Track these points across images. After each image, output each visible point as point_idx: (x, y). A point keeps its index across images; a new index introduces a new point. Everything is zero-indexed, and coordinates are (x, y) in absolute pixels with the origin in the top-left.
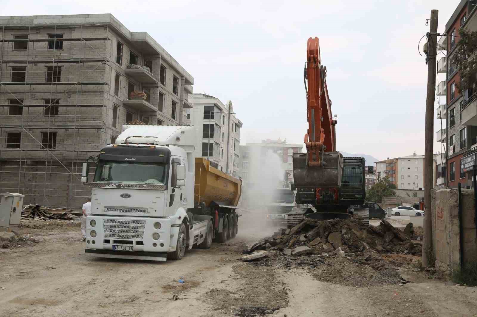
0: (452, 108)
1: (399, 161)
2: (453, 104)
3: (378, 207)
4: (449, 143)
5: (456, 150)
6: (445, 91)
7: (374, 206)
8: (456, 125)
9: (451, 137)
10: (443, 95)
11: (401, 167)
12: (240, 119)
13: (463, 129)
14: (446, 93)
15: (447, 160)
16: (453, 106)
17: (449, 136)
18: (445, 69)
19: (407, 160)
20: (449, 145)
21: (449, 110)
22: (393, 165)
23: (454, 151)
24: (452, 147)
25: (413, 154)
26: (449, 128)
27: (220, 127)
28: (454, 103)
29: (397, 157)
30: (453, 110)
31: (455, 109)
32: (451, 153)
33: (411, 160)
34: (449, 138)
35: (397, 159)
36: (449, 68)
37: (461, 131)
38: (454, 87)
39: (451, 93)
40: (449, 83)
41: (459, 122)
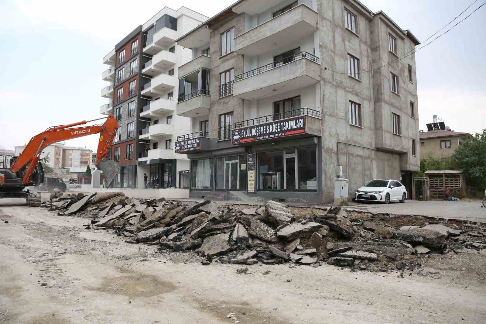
0: (118, 106)
3: (61, 182)
5: (122, 138)
6: (109, 94)
7: (58, 181)
10: (107, 97)
13: (131, 123)
14: (111, 96)
16: (120, 105)
18: (112, 79)
21: (115, 108)
23: (120, 139)
24: (118, 136)
28: (122, 103)
30: (119, 108)
31: (121, 108)
36: (117, 77)
37: (128, 124)
38: (121, 92)
39: (117, 96)
40: (116, 88)
41: (126, 117)
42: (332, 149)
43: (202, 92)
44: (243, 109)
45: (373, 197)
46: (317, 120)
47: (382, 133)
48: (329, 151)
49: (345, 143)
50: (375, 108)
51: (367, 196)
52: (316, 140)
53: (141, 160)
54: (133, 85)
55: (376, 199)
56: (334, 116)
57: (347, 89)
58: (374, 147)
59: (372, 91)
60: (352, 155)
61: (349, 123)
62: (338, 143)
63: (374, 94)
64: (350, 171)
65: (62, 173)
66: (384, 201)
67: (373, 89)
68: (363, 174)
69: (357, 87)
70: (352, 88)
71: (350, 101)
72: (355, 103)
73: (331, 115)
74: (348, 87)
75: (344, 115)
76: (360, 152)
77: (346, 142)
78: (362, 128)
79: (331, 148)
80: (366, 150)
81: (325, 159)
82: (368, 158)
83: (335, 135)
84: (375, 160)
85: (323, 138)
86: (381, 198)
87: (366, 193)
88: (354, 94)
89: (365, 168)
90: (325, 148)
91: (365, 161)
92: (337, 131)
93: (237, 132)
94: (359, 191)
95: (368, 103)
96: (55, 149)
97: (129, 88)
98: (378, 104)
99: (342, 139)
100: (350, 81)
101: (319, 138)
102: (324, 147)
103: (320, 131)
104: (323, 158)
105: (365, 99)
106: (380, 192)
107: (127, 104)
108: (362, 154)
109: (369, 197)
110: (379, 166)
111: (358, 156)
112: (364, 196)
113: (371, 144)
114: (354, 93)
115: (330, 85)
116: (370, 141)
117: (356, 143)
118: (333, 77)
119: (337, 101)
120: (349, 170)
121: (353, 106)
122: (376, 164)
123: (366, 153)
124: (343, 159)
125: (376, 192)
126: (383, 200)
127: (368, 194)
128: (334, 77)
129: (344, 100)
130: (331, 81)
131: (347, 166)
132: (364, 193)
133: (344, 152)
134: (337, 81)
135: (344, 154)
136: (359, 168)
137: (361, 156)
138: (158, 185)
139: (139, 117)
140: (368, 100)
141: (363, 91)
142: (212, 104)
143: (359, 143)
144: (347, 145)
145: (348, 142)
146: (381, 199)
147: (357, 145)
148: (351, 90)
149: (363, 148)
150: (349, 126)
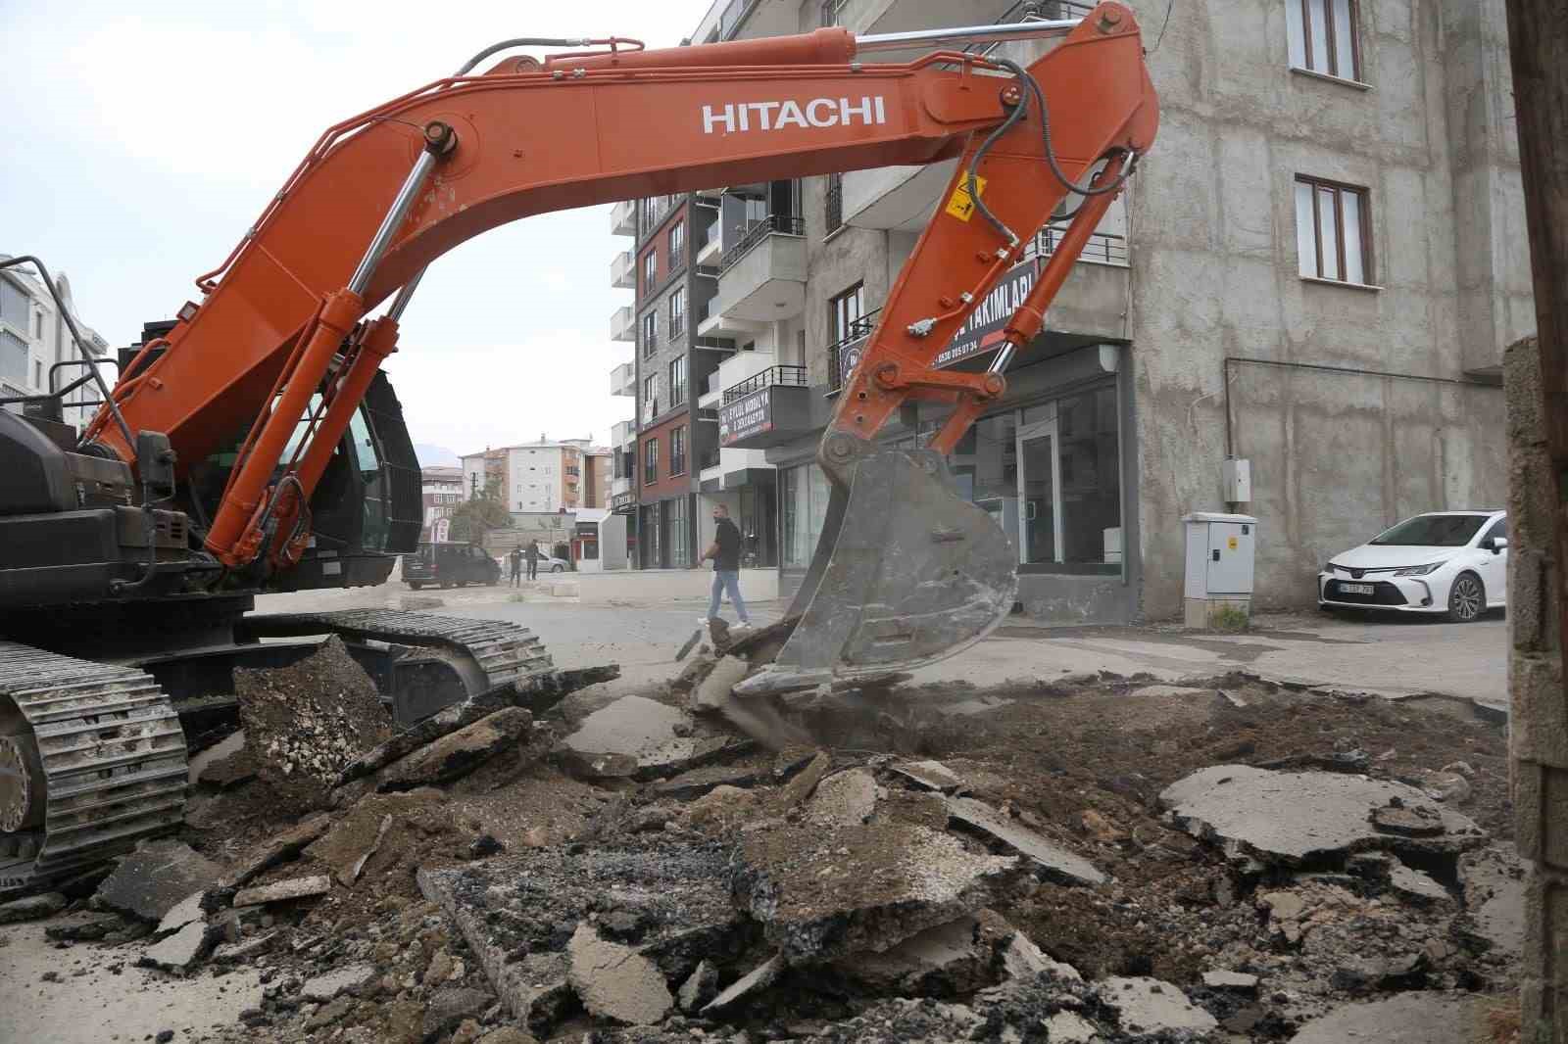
0: (649, 311)
1: (512, 456)
2: (653, 300)
3: (482, 554)
4: (642, 394)
5: (659, 411)
6: (629, 274)
7: (471, 551)
8: (659, 352)
9: (646, 381)
10: (625, 285)
11: (515, 468)
12: (97, 331)
13: (676, 360)
14: (634, 281)
15: (638, 436)
16: (653, 306)
17: (643, 377)
18: (632, 226)
19: (528, 451)
20: (642, 400)
21: (642, 316)
22: (499, 462)
23: (655, 413)
24: (650, 404)
25: (540, 439)
26: (642, 360)
27: (24, 345)
28: (656, 298)
29: (507, 446)
30: (651, 316)
31: (656, 315)
32: (648, 418)
33: (537, 451)
34: (642, 382)
35: (507, 449)
36: (641, 218)
37: (672, 363)
38: (652, 265)
39: (645, 276)
40: (642, 253)
41: (667, 343)
42: (1197, 390)
43: (774, 227)
44: (887, 265)
45: (1387, 593)
46: (1102, 272)
47: (1492, 304)
48: (1173, 398)
49: (1276, 360)
50: (1455, 200)
51: (1361, 589)
52: (1107, 358)
53: (707, 475)
54: (679, 236)
55: (1404, 602)
56: (1204, 249)
57: (1284, 128)
58: (1451, 366)
59: (1437, 125)
60: (1317, 409)
61: (1296, 272)
62: (1231, 362)
63: (1449, 135)
64: (1306, 479)
65: (541, 528)
66: (1446, 609)
67: (1447, 115)
68: (1383, 490)
69: (1343, 114)
70: (1310, 121)
71: (1301, 178)
72: (1337, 187)
73: (1186, 248)
74: (1287, 119)
75: (1263, 240)
76: (1368, 395)
77: (1279, 355)
78: (1375, 292)
79: (1190, 387)
80: (1400, 388)
81: (1158, 432)
82: (1411, 420)
83: (1211, 330)
84: (1458, 423)
85: (1137, 344)
86: (1425, 596)
87: (1357, 572)
88: (1328, 146)
89: (1395, 464)
90: (1155, 386)
91: (1400, 433)
92: (1221, 313)
93: (854, 354)
94: (1331, 568)
95: (1417, 179)
96: (564, 456)
97: (670, 249)
98: (1469, 179)
99: (1255, 342)
100: (1301, 91)
101: (1123, 346)
102: (1145, 383)
103: (1124, 318)
104: (1141, 432)
105: (1397, 163)
106: (1423, 569)
107: (667, 302)
108: (1380, 404)
109: (1370, 591)
110: (1487, 449)
111: (1350, 412)
112: (1349, 589)
113: (1435, 355)
114: (1325, 139)
115: (1175, 120)
116: (1426, 343)
117: (1341, 356)
118: (1195, 85)
119: (1219, 183)
120: (1297, 475)
121: (1326, 201)
122: (1466, 446)
123: (1410, 397)
124: (1263, 431)
125: (1401, 571)
126: (1440, 605)
127: (1368, 577)
128: (1204, 83)
129: (1266, 176)
130: (1187, 101)
131: (1285, 457)
132: (1348, 576)
133: (1266, 400)
134: (1218, 97)
135: (1269, 406)
136: (1366, 464)
137: (1371, 414)
138: (751, 555)
139: (695, 339)
140: (1413, 164)
141: (1378, 130)
142: (810, 268)
143: (1356, 358)
144: (1284, 366)
145: (1290, 352)
146: (1427, 601)
147: (1344, 365)
148: (1305, 130)
149: (1387, 377)
150: (1298, 287)
